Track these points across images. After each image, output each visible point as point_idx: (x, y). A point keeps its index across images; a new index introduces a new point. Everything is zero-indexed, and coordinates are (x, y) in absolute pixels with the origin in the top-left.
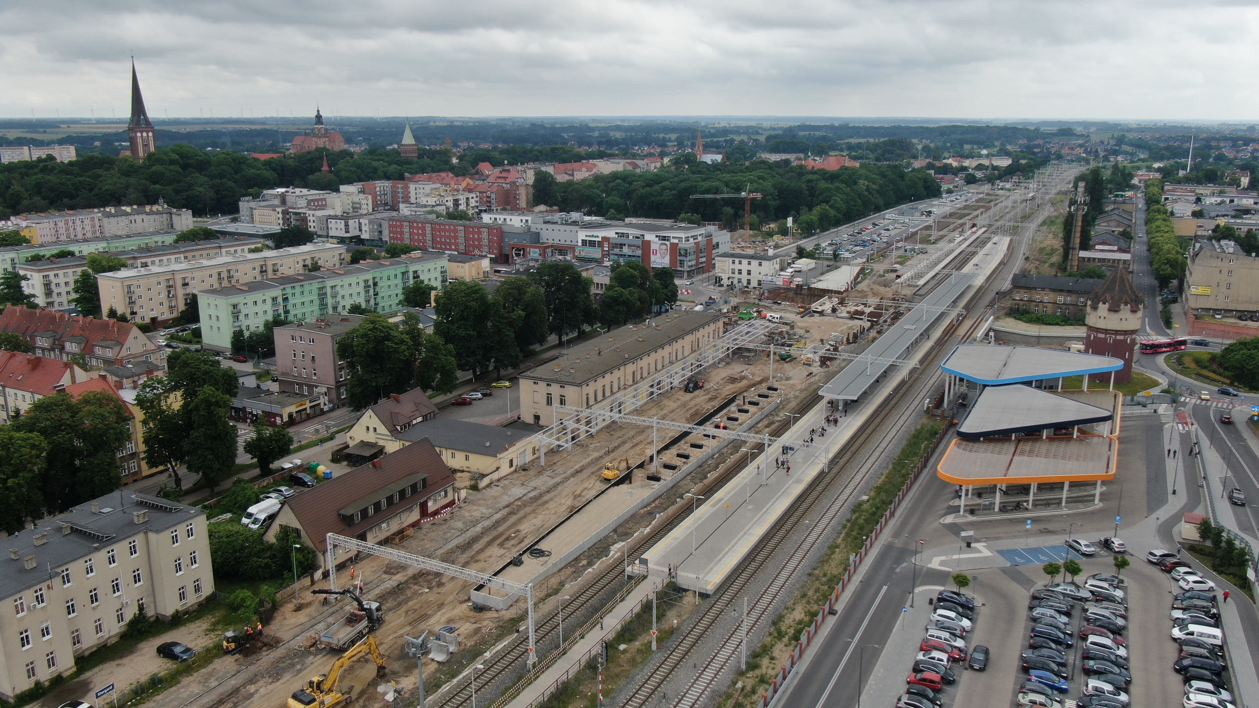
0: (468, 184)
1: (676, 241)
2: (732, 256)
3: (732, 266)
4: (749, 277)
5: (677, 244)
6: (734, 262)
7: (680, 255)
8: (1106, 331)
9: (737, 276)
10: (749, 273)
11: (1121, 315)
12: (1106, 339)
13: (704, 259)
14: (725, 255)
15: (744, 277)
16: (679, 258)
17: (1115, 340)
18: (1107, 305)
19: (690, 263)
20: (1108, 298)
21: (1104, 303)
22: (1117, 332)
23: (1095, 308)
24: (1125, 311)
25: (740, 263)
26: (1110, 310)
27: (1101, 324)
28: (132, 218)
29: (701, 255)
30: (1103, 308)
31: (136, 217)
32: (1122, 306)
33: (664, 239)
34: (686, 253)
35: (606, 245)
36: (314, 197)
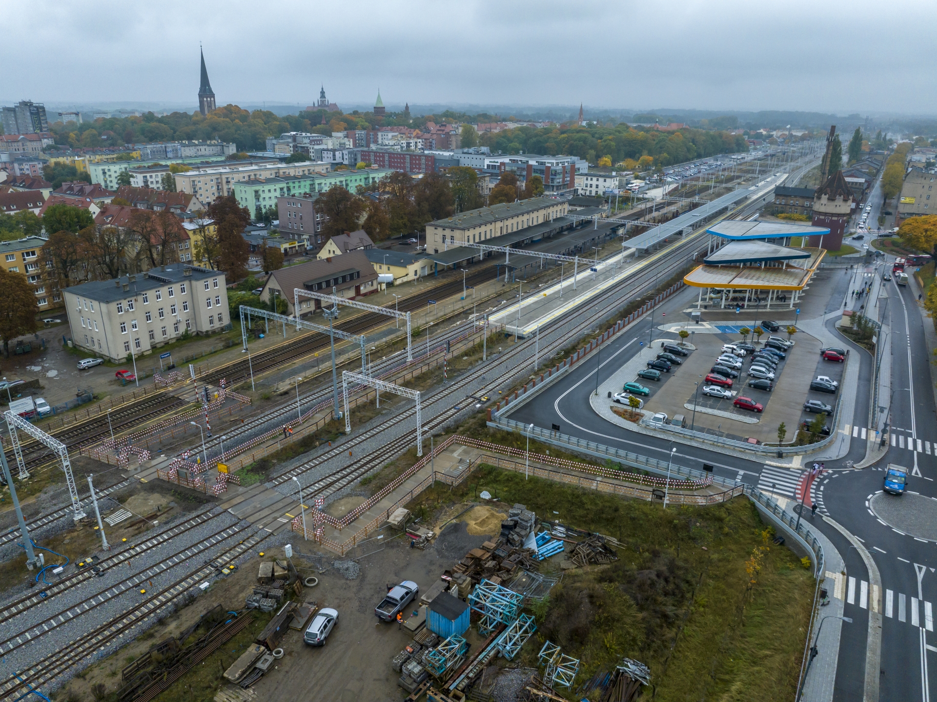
0: (417, 134)
1: (550, 165)
2: (586, 175)
3: (586, 182)
4: (597, 189)
5: (550, 167)
6: (587, 179)
7: (552, 175)
8: (825, 214)
9: (589, 189)
10: (597, 186)
11: (836, 203)
12: (825, 220)
13: (568, 179)
14: (582, 175)
15: (594, 189)
16: (551, 177)
18: (827, 196)
19: (558, 181)
20: (829, 192)
21: (825, 195)
22: (833, 215)
24: (839, 201)
25: (591, 180)
26: (829, 199)
27: (823, 209)
28: (199, 148)
29: (566, 175)
30: (825, 199)
31: (201, 147)
32: (837, 197)
33: (543, 164)
34: (556, 173)
35: (503, 168)
36: (314, 138)
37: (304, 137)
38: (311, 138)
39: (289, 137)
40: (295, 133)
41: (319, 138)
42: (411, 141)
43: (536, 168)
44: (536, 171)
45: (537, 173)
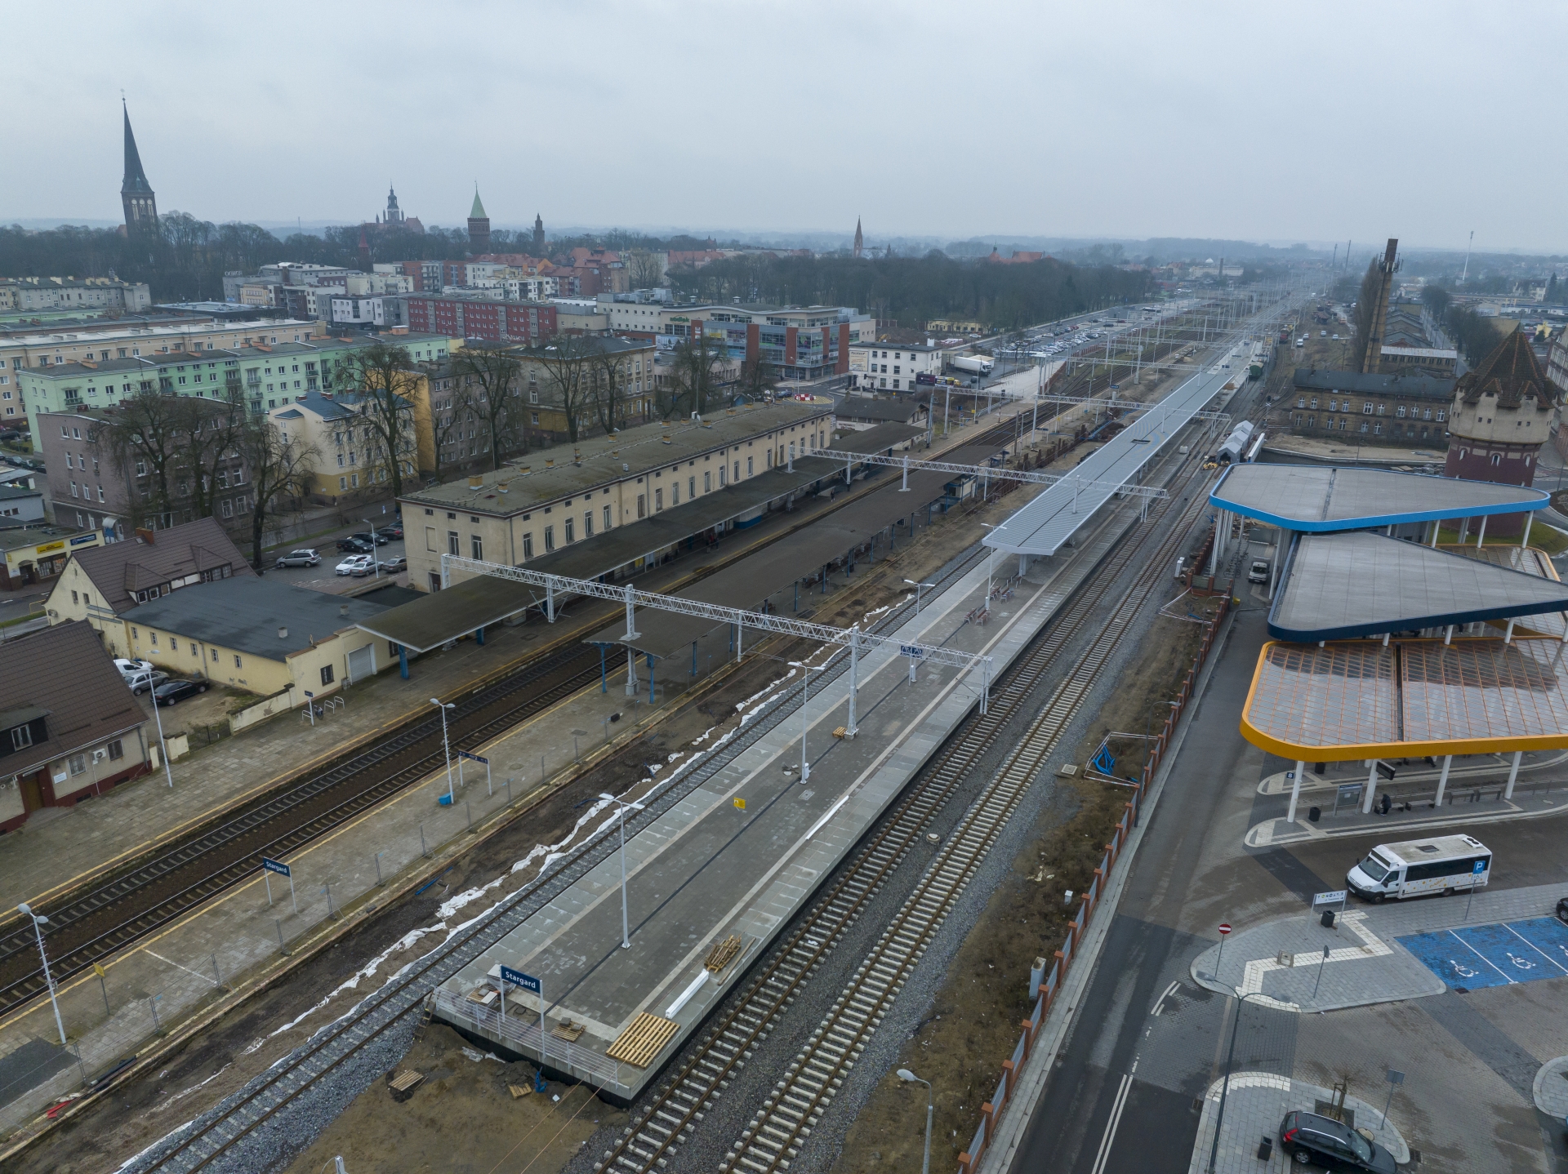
0: (546, 267)
1: (795, 325)
2: (872, 345)
3: (872, 361)
4: (896, 377)
5: (796, 329)
6: (875, 355)
7: (801, 345)
8: (1489, 444)
9: (879, 374)
10: (897, 370)
11: (1522, 415)
12: (1487, 459)
13: (836, 354)
14: (864, 345)
15: (890, 376)
16: (798, 350)
17: (1505, 461)
18: (1496, 398)
19: (814, 358)
20: (1499, 387)
21: (1490, 395)
22: (1509, 446)
23: (1471, 403)
24: (1528, 410)
25: (884, 355)
26: (1499, 407)
27: (1482, 432)
28: (64, 292)
29: (831, 347)
30: (1487, 405)
31: (70, 291)
32: (1523, 400)
33: (779, 322)
34: (808, 343)
35: (698, 332)
36: (328, 275)
37: (306, 272)
38: (321, 275)
39: (276, 272)
40: (287, 264)
41: (339, 274)
42: (530, 280)
43: (766, 331)
44: (766, 338)
45: (769, 341)
